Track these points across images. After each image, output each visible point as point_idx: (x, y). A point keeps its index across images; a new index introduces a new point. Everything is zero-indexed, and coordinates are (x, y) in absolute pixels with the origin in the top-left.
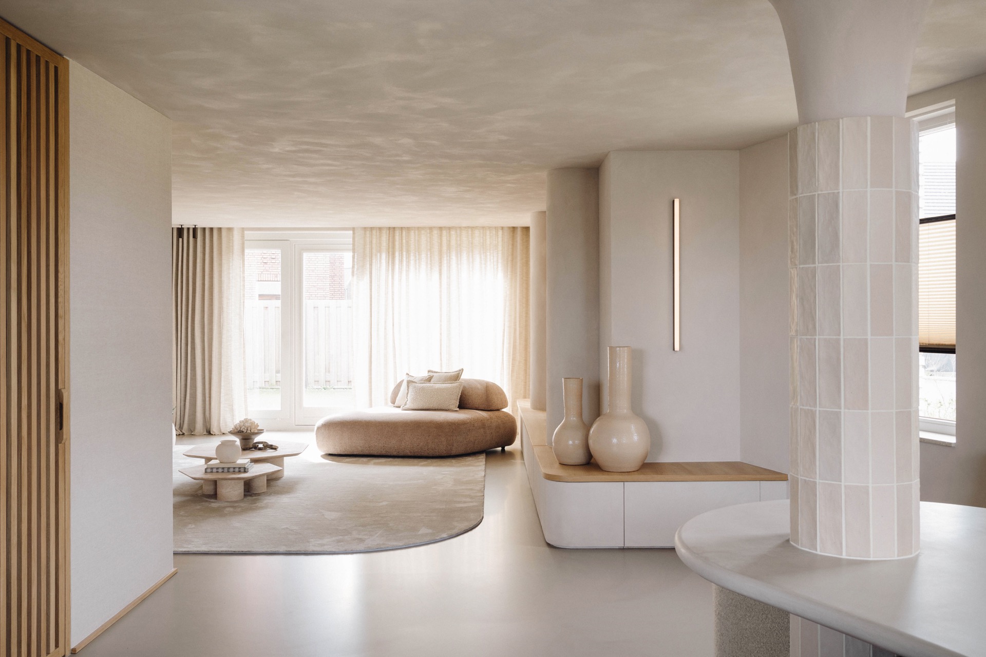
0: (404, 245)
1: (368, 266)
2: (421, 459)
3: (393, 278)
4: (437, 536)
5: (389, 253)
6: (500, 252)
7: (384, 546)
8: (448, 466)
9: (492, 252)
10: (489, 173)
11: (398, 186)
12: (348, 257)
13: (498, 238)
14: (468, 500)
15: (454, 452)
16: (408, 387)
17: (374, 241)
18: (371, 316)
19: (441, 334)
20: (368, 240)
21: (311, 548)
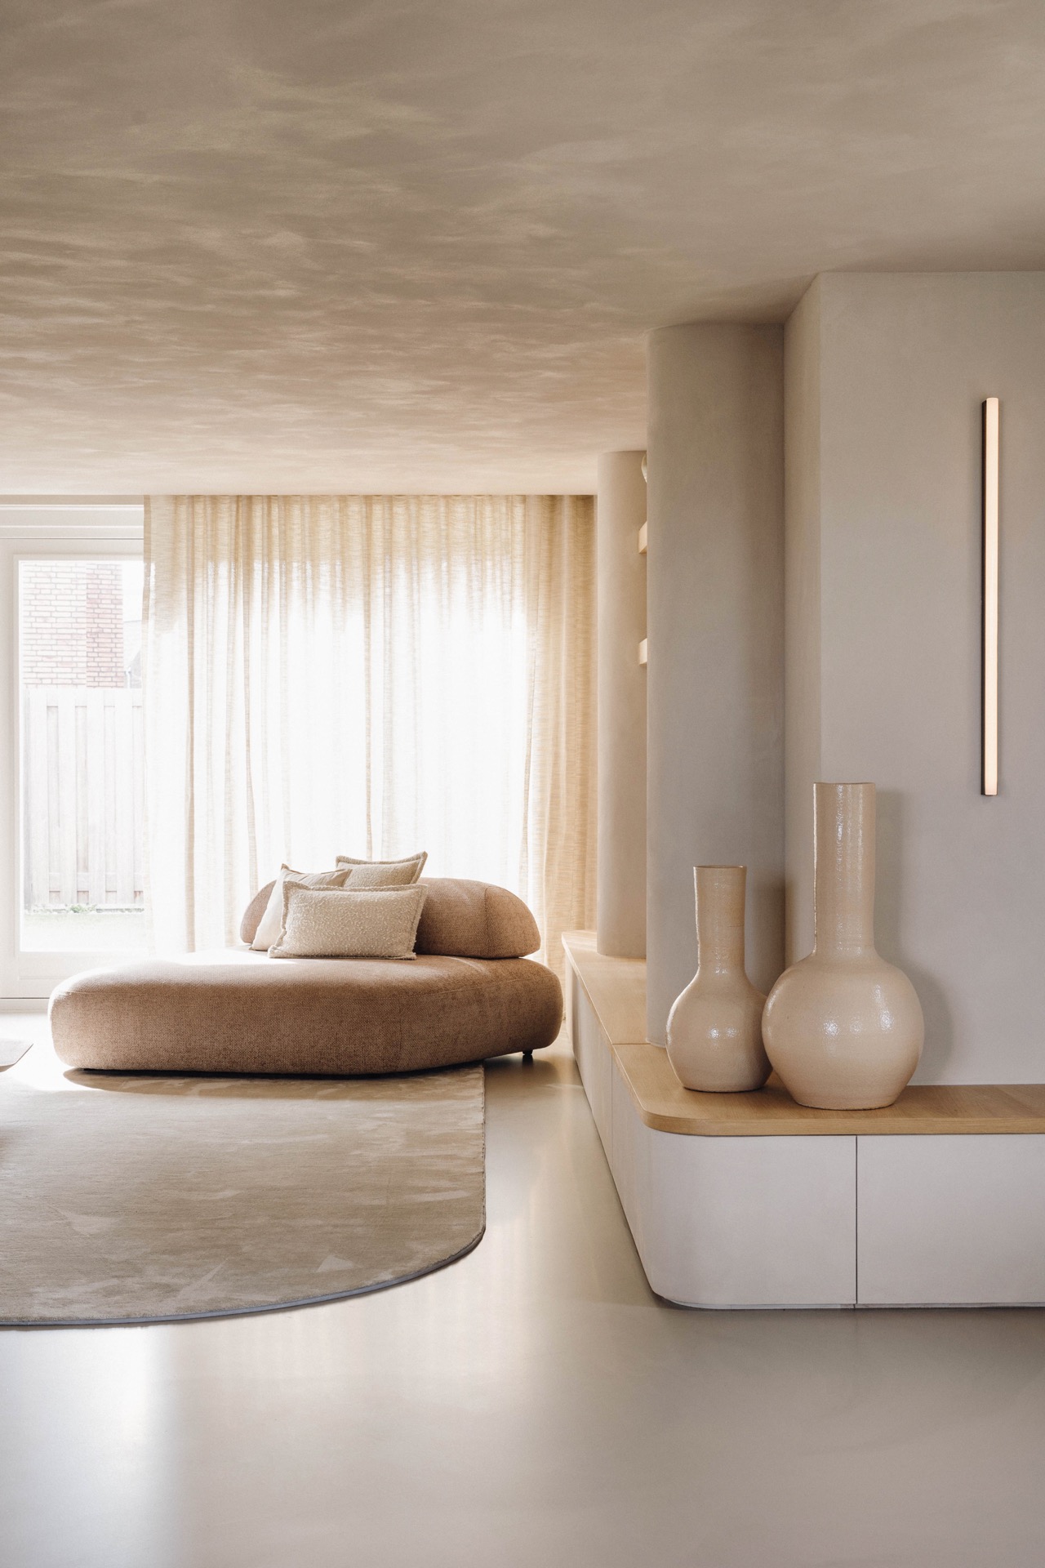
0: (276, 541)
1: (184, 594)
2: (322, 1082)
3: (247, 624)
4: (368, 1279)
5: (236, 560)
6: (518, 560)
7: (229, 1305)
8: (391, 1098)
9: (497, 558)
10: (498, 337)
11: (262, 376)
12: (132, 574)
13: (512, 523)
14: (444, 1183)
15: (403, 1064)
16: (287, 899)
17: (199, 531)
18: (192, 722)
19: (369, 767)
20: (183, 529)
21: (37, 1311)
